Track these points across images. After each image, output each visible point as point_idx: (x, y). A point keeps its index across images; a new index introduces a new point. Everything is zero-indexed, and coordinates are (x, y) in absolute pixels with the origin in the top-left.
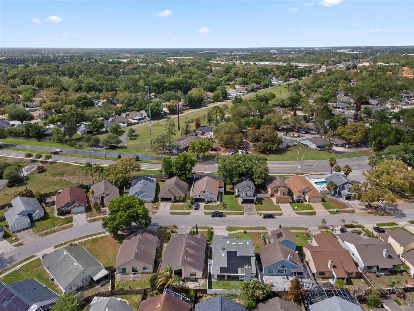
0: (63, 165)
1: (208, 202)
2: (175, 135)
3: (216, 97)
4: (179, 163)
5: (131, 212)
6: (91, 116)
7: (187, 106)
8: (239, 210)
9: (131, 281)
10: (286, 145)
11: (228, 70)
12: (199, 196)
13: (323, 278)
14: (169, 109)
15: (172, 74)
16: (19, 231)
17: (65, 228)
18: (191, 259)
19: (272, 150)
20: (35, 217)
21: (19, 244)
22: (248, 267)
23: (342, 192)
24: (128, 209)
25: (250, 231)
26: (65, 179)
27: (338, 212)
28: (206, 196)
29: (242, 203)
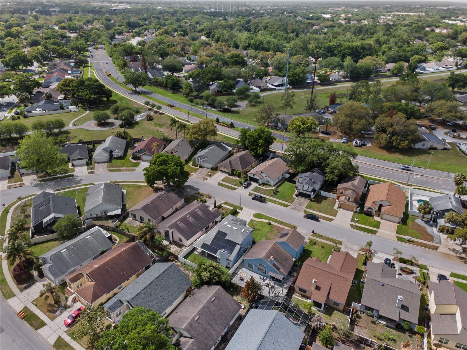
0: (167, 118)
1: (263, 184)
2: (292, 108)
3: (396, 70)
4: (253, 136)
5: (162, 169)
6: (227, 75)
7: (347, 77)
8: (287, 201)
9: (134, 227)
10: (429, 146)
11: (456, 34)
12: (254, 175)
13: (303, 296)
14: (319, 79)
15: (369, 36)
16: (99, 163)
17: (128, 170)
18: (184, 225)
19: (398, 148)
20: (115, 155)
21: (92, 172)
22: (224, 251)
23: (439, 221)
24: (162, 164)
25: (276, 224)
26: (162, 130)
27: (409, 241)
28: (261, 177)
29: (297, 195)
